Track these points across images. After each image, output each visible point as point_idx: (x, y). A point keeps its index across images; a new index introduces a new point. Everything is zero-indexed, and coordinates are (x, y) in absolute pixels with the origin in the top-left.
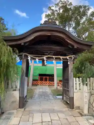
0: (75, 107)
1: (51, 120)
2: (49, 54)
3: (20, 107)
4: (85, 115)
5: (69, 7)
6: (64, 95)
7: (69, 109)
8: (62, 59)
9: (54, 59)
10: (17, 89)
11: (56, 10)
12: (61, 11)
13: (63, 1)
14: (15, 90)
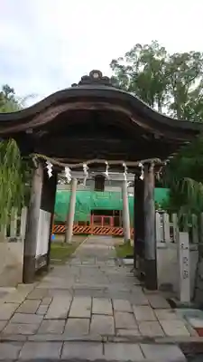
0: (159, 285)
1: (92, 314)
2: (95, 157)
3: (24, 282)
4: (182, 306)
5: (160, 58)
6: (138, 256)
7: (145, 289)
8: (126, 168)
9: (108, 167)
10: (18, 238)
11: (130, 68)
12: (141, 68)
13: (145, 46)
14: (14, 240)
